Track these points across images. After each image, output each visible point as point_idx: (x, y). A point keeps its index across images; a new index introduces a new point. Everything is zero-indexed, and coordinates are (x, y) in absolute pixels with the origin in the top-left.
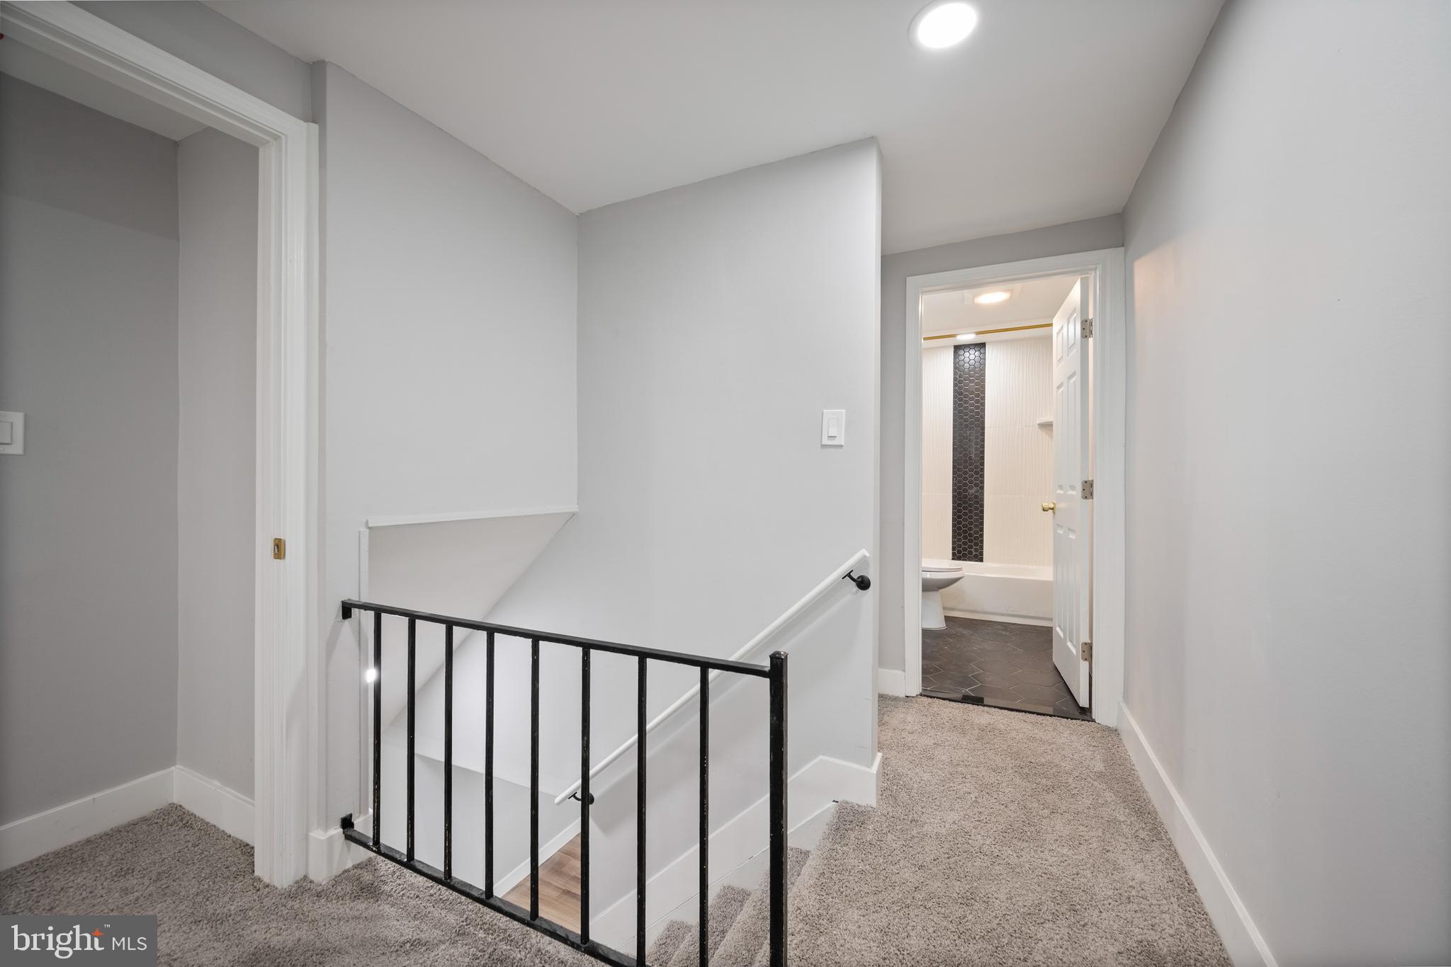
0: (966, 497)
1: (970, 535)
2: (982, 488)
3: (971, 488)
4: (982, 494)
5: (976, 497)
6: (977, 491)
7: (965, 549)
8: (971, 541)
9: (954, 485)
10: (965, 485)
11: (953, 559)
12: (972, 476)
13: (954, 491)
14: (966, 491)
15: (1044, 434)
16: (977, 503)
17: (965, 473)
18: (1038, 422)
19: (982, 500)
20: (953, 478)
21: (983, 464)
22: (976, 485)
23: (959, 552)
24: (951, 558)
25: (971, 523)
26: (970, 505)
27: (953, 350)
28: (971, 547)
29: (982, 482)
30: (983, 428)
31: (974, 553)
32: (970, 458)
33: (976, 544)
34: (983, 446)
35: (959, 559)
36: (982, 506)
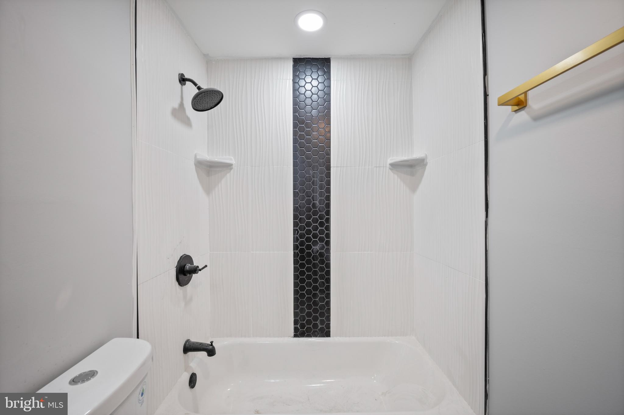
0: (309, 254)
1: (315, 303)
2: (328, 243)
3: (315, 243)
4: (328, 251)
5: (321, 255)
6: (322, 248)
7: (309, 322)
8: (316, 311)
9: (295, 240)
10: (308, 240)
11: (295, 336)
12: (316, 228)
13: (295, 247)
14: (309, 247)
15: (396, 176)
16: (322, 262)
17: (308, 224)
18: (390, 160)
19: (328, 258)
20: (295, 231)
21: (328, 213)
22: (321, 240)
23: (303, 326)
24: (293, 334)
25: (316, 288)
26: (315, 266)
27: (291, 63)
28: (316, 319)
29: (328, 236)
30: (329, 168)
31: (320, 326)
32: (314, 206)
33: (322, 315)
34: (328, 191)
35: (302, 335)
36: (328, 266)
